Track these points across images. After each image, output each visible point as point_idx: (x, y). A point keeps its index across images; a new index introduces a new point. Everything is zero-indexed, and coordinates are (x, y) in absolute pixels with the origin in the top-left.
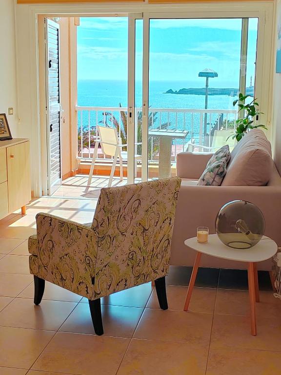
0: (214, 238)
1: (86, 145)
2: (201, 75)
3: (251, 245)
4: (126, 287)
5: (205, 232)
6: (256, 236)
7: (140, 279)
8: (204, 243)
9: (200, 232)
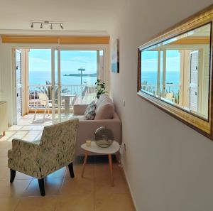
0: (93, 143)
1: (33, 98)
2: (79, 70)
3: (109, 145)
4: (56, 170)
5: (89, 141)
6: (110, 141)
7: (62, 165)
8: (89, 146)
9: (87, 141)
